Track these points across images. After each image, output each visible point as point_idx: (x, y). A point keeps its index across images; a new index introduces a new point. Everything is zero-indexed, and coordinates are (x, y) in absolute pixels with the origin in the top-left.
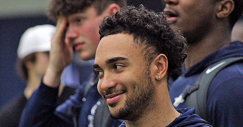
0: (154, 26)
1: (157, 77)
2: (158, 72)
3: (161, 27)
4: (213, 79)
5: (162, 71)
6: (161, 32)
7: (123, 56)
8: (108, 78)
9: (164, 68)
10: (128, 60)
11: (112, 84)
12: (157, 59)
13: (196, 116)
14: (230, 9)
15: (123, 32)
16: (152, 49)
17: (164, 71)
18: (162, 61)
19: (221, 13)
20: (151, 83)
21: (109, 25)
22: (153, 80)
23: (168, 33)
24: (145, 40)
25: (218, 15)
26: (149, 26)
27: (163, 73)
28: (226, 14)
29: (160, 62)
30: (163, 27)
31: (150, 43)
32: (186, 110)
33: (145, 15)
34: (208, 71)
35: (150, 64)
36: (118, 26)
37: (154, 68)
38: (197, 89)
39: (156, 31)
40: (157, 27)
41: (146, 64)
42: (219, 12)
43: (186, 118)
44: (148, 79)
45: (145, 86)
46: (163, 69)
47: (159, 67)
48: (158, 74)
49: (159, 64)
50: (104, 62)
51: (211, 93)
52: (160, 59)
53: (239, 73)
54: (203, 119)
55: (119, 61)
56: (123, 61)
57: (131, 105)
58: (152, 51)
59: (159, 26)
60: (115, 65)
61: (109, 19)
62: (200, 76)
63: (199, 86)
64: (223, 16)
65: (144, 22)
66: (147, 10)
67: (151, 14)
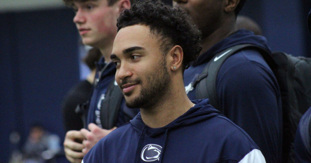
0: (170, 18)
1: (172, 68)
2: (173, 62)
3: (177, 19)
4: (221, 66)
5: (177, 62)
6: (177, 23)
7: (140, 46)
8: (125, 67)
9: (180, 60)
10: (144, 49)
11: (128, 74)
12: (173, 50)
13: (210, 107)
14: (237, 3)
15: (140, 23)
16: (168, 40)
17: (180, 62)
18: (178, 53)
19: (229, 7)
20: (166, 73)
21: (126, 16)
22: (169, 70)
23: (184, 25)
24: (161, 31)
25: (226, 9)
26: (165, 17)
27: (178, 64)
28: (233, 8)
29: (175, 53)
30: (179, 19)
31: (166, 34)
32: (201, 101)
33: (162, 8)
34: (216, 59)
35: (166, 55)
36: (136, 18)
37: (170, 58)
38: (206, 77)
39: (172, 23)
40: (173, 19)
41: (162, 55)
42: (226, 6)
43: (200, 108)
44: (164, 70)
45: (160, 76)
46: (178, 60)
47: (175, 58)
48: (174, 65)
49: (174, 56)
50: (121, 52)
51: (220, 79)
52: (175, 50)
53: (246, 58)
54: (216, 109)
55: (136, 51)
56: (140, 51)
57: (147, 94)
58: (168, 42)
59: (176, 18)
60: (132, 55)
61: (127, 11)
62: (208, 65)
63: (208, 73)
64: (230, 9)
65: (160, 14)
66: (163, 3)
67: (167, 7)
